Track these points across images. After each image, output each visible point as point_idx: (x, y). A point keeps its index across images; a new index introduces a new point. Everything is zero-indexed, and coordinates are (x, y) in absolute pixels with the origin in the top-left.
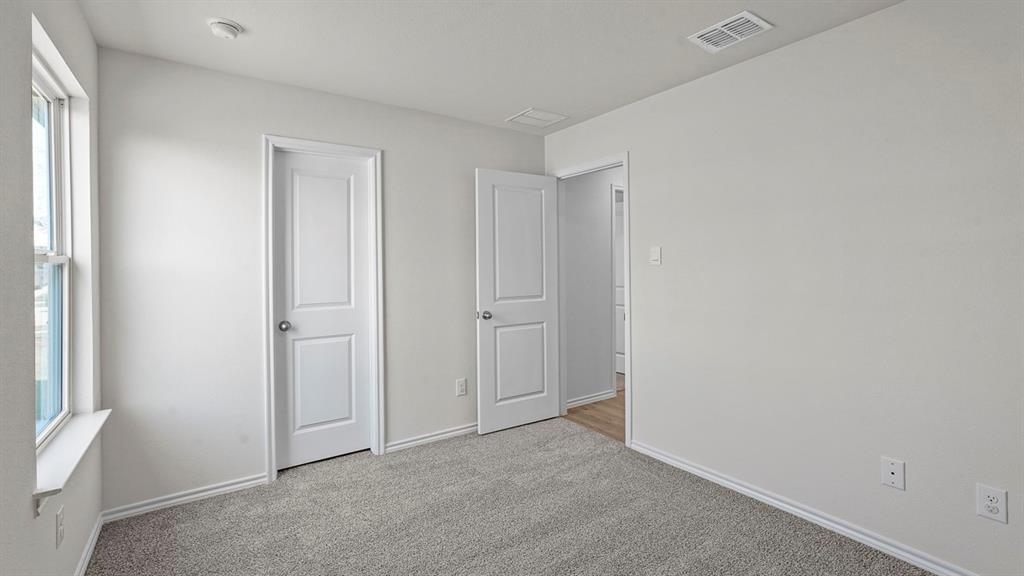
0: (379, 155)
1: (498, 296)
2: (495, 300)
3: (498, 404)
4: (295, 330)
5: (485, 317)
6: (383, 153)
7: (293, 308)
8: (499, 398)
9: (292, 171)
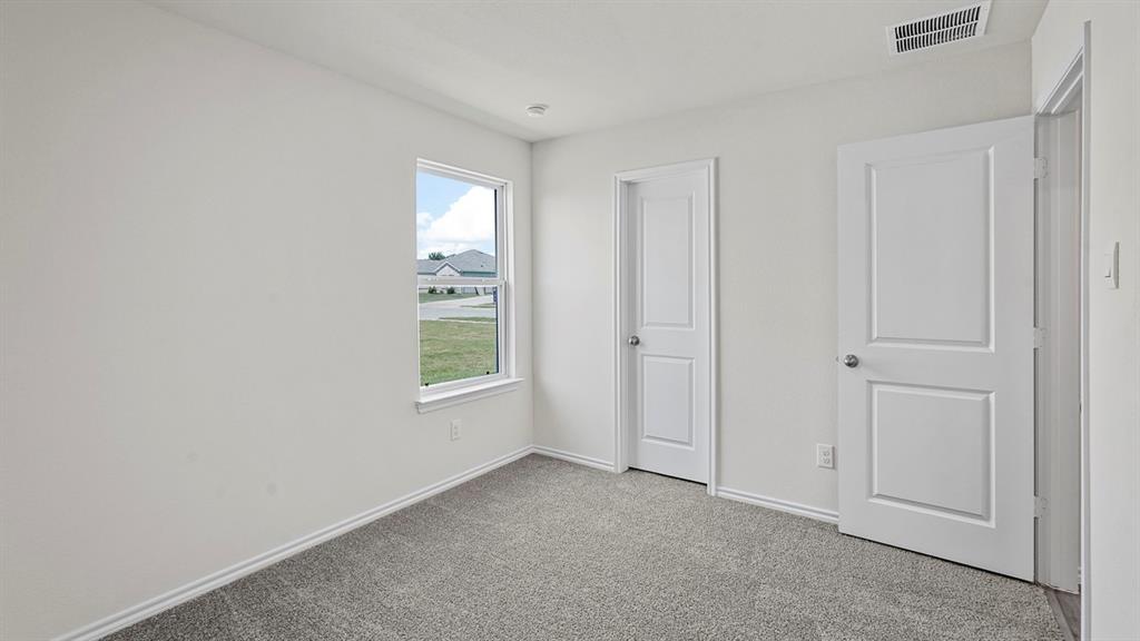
0: (712, 164)
1: (875, 335)
2: (870, 340)
3: (871, 500)
4: (642, 345)
5: (849, 365)
6: (717, 160)
7: (642, 326)
8: (876, 492)
9: (642, 199)
